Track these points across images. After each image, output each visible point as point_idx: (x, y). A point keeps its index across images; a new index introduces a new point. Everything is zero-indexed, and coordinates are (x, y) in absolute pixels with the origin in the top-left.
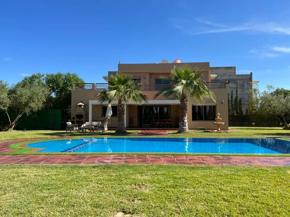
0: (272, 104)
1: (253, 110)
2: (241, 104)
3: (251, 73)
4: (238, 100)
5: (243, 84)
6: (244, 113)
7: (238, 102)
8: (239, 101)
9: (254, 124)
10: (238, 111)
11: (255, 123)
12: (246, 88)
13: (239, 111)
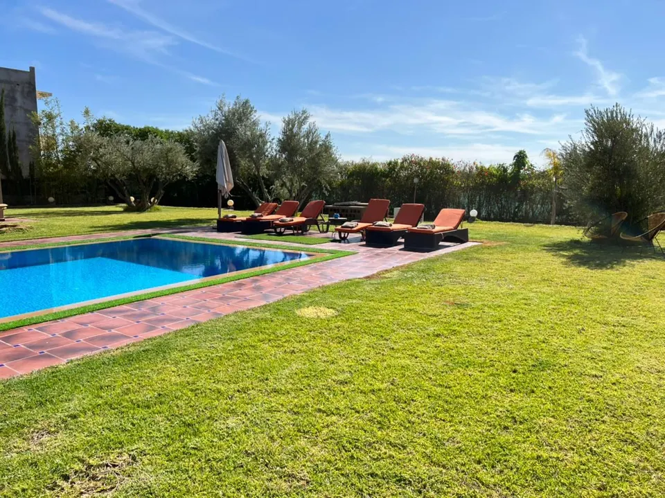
0: (101, 156)
1: (49, 165)
2: (15, 149)
3: (32, 69)
4: (7, 138)
5: (11, 95)
6: (26, 173)
7: (6, 143)
8: (9, 141)
9: (51, 199)
10: (7, 168)
11: (55, 198)
12: (21, 107)
13: (9, 167)
